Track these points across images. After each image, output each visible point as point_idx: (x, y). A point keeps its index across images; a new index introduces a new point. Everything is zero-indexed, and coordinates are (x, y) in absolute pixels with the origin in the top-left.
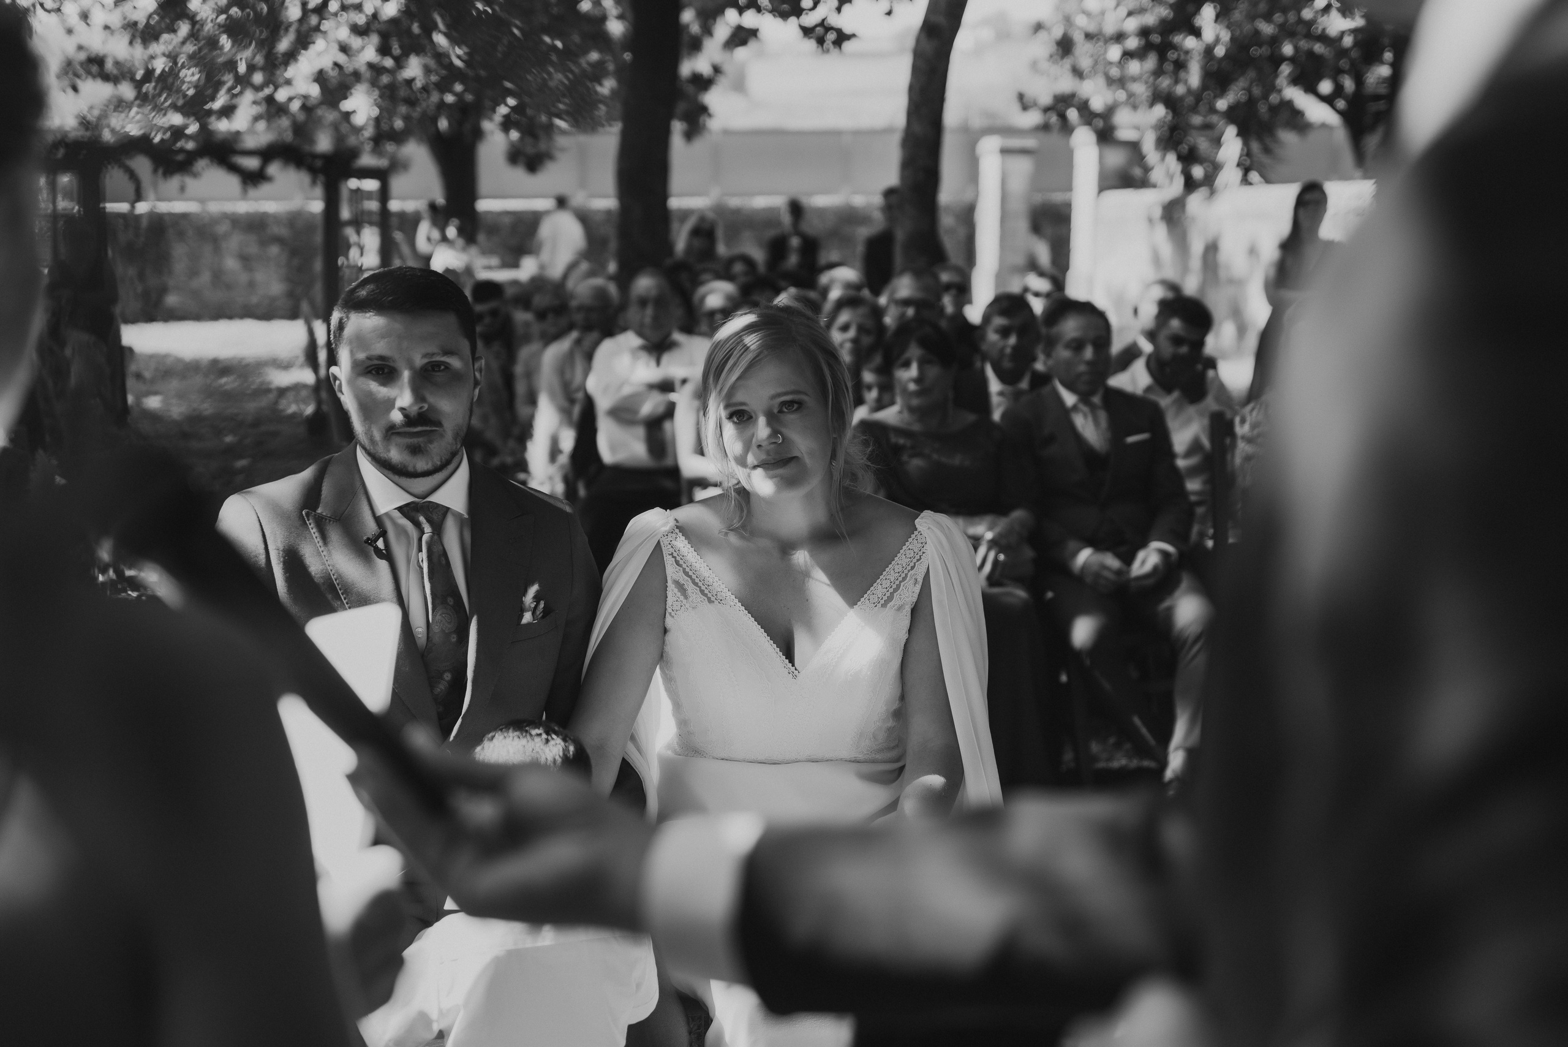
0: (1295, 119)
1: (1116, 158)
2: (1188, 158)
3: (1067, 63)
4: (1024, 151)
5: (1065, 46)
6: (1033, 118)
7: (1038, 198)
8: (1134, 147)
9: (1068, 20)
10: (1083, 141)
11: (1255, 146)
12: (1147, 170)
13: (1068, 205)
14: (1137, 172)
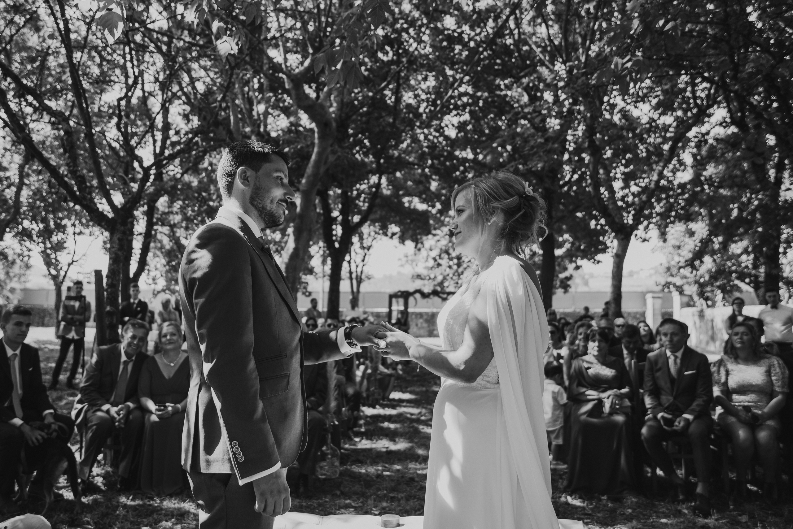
0: (739, 289)
1: (686, 299)
2: (707, 299)
3: (669, 273)
4: (659, 298)
5: (668, 269)
6: (660, 288)
7: (663, 310)
8: (690, 296)
9: (669, 262)
10: (676, 295)
11: (726, 296)
12: (694, 303)
13: (672, 312)
14: (692, 303)
